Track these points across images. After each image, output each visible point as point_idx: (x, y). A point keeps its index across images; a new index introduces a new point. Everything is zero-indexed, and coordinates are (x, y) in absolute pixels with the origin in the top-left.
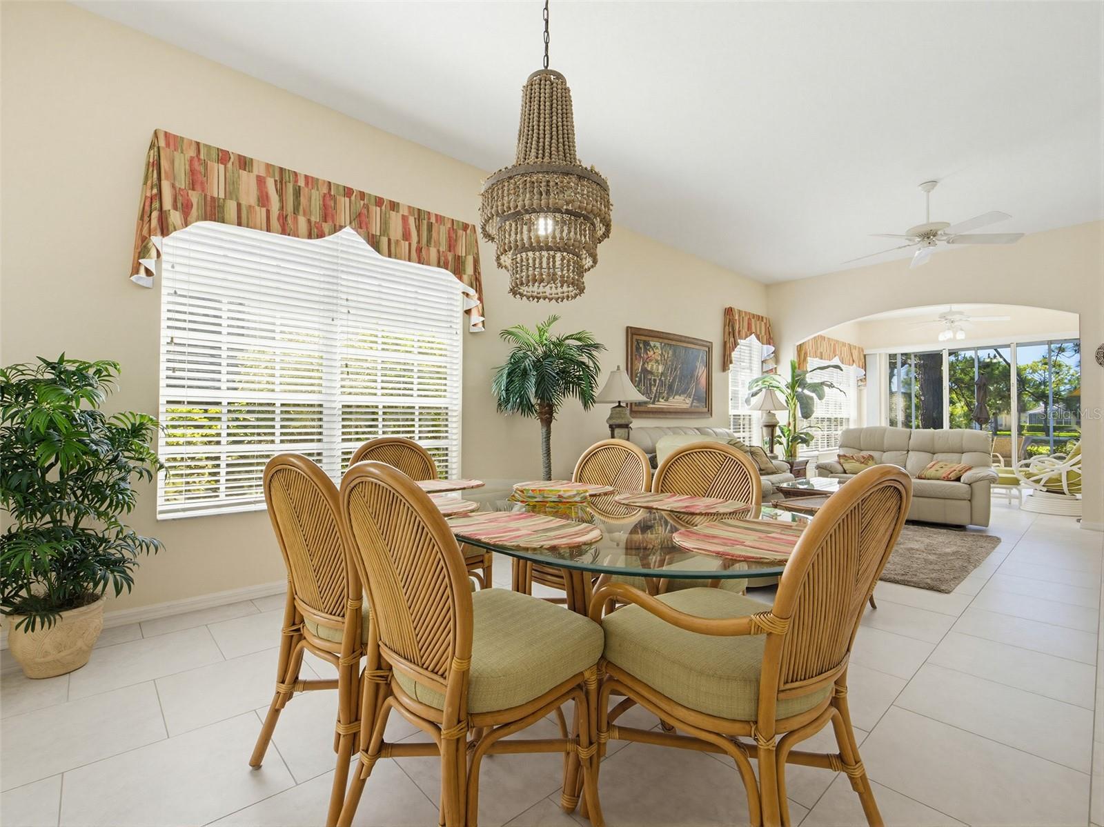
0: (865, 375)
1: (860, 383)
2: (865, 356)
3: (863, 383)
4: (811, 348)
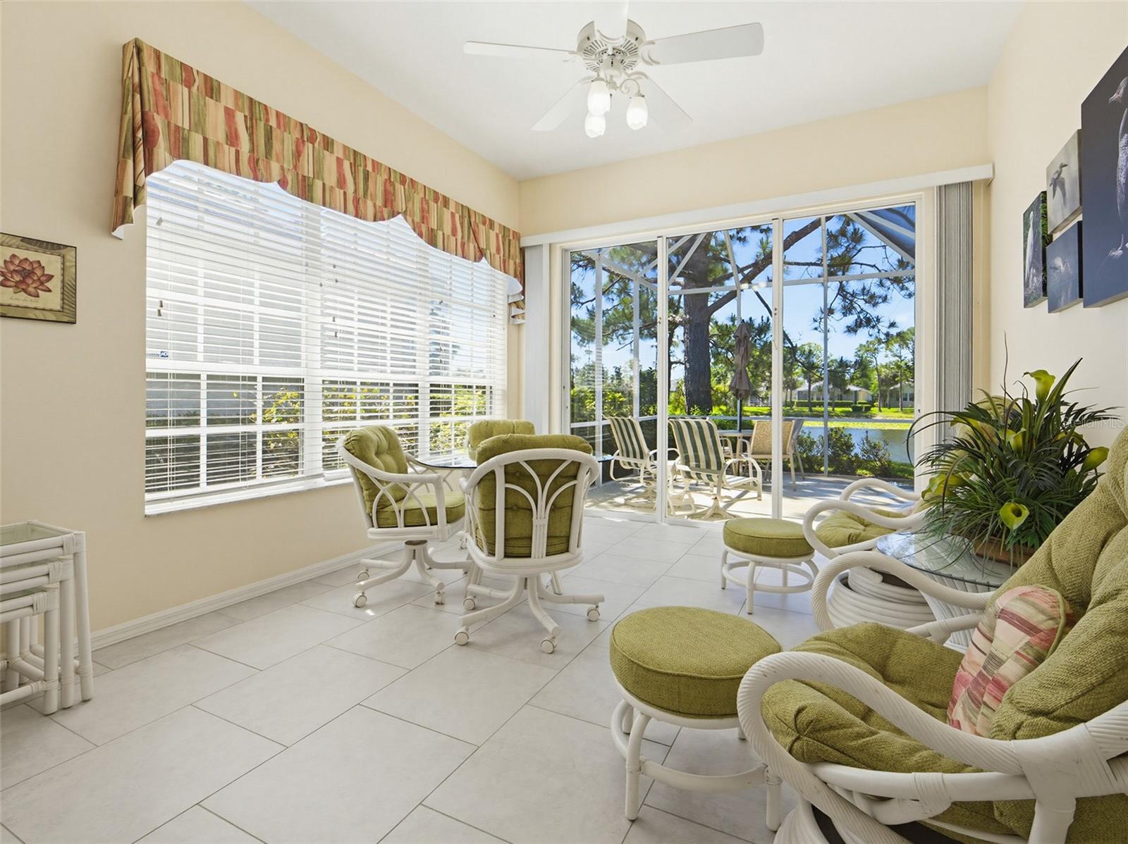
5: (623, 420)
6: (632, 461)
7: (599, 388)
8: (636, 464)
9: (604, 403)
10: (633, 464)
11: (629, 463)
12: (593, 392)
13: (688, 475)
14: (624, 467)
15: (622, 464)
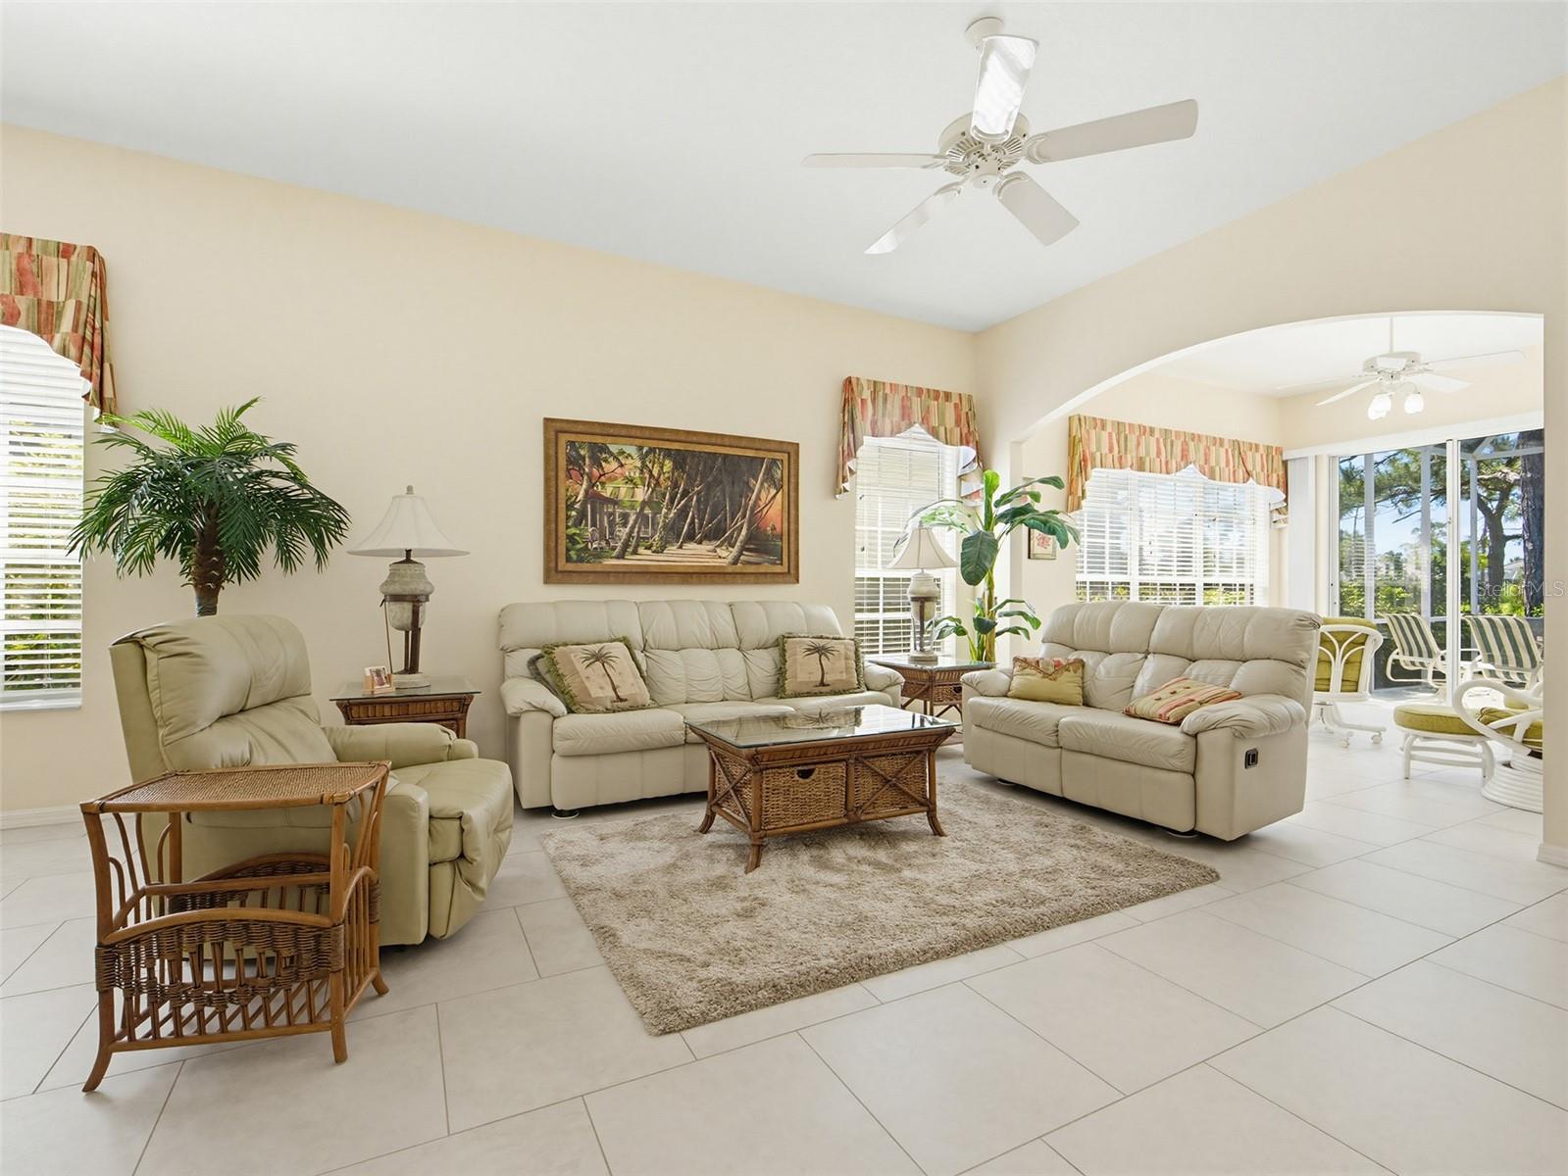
0: (1286, 500)
1: (1276, 517)
2: (1285, 463)
3: (1283, 517)
4: (1105, 450)
5: (1404, 617)
6: (1416, 659)
7: (1370, 584)
8: (1422, 664)
9: (1376, 598)
10: (1417, 664)
11: (1413, 663)
12: (1361, 588)
13: (1492, 673)
14: (1405, 667)
15: (1402, 664)
